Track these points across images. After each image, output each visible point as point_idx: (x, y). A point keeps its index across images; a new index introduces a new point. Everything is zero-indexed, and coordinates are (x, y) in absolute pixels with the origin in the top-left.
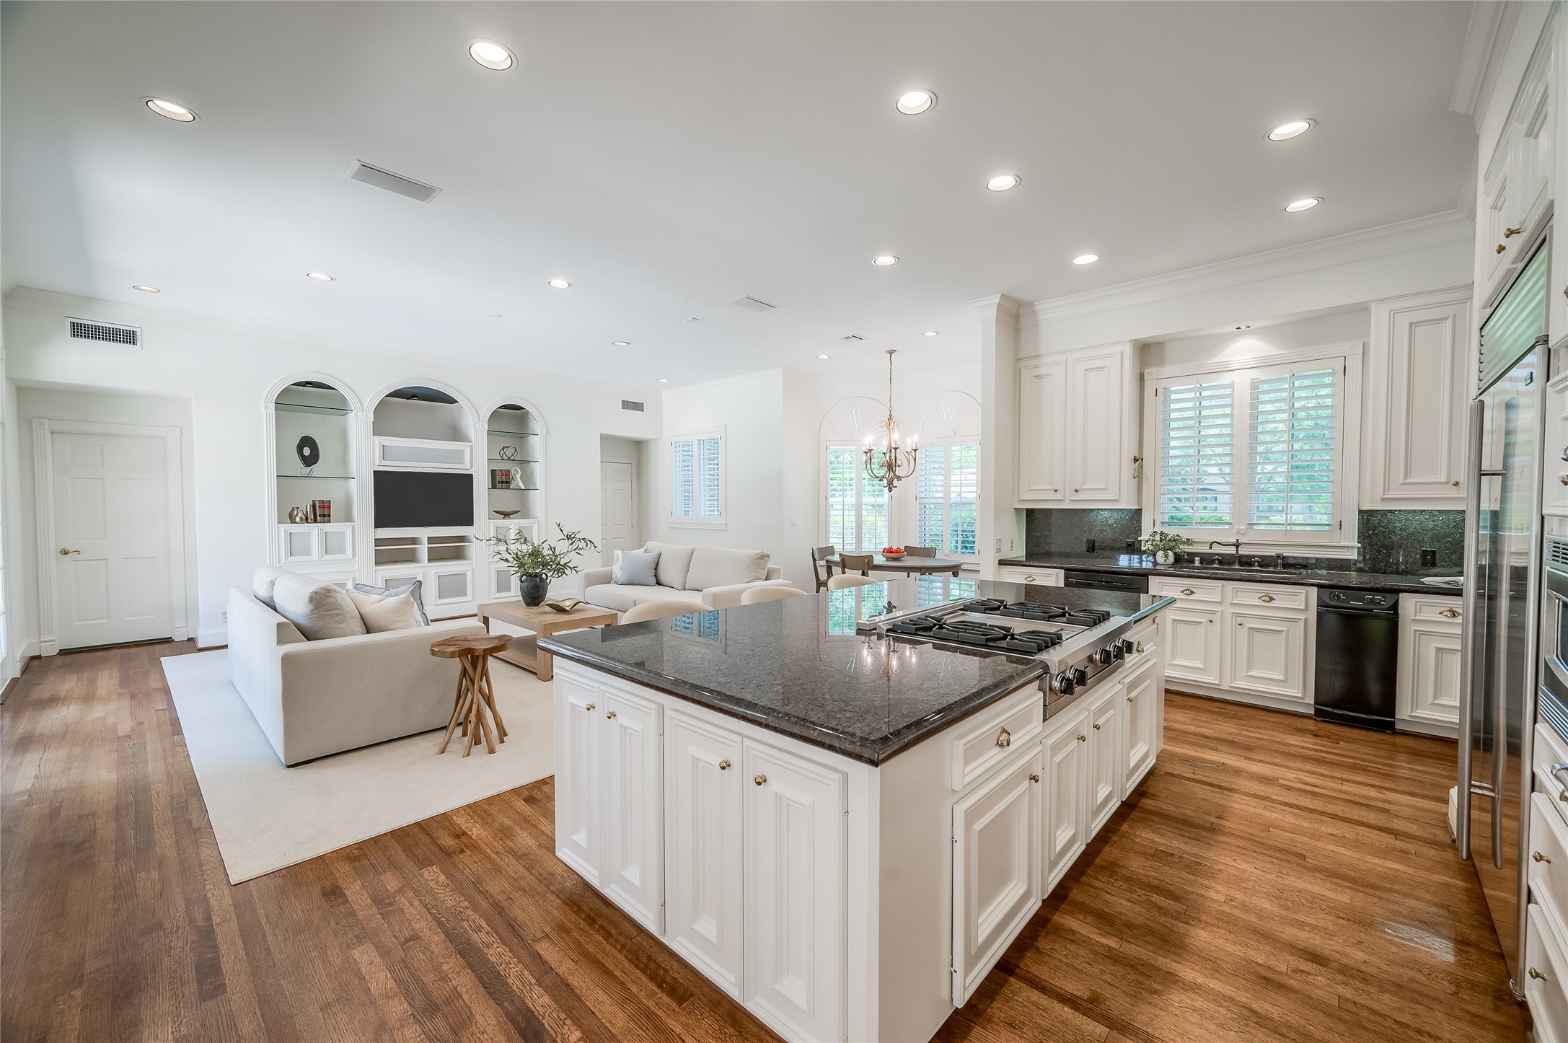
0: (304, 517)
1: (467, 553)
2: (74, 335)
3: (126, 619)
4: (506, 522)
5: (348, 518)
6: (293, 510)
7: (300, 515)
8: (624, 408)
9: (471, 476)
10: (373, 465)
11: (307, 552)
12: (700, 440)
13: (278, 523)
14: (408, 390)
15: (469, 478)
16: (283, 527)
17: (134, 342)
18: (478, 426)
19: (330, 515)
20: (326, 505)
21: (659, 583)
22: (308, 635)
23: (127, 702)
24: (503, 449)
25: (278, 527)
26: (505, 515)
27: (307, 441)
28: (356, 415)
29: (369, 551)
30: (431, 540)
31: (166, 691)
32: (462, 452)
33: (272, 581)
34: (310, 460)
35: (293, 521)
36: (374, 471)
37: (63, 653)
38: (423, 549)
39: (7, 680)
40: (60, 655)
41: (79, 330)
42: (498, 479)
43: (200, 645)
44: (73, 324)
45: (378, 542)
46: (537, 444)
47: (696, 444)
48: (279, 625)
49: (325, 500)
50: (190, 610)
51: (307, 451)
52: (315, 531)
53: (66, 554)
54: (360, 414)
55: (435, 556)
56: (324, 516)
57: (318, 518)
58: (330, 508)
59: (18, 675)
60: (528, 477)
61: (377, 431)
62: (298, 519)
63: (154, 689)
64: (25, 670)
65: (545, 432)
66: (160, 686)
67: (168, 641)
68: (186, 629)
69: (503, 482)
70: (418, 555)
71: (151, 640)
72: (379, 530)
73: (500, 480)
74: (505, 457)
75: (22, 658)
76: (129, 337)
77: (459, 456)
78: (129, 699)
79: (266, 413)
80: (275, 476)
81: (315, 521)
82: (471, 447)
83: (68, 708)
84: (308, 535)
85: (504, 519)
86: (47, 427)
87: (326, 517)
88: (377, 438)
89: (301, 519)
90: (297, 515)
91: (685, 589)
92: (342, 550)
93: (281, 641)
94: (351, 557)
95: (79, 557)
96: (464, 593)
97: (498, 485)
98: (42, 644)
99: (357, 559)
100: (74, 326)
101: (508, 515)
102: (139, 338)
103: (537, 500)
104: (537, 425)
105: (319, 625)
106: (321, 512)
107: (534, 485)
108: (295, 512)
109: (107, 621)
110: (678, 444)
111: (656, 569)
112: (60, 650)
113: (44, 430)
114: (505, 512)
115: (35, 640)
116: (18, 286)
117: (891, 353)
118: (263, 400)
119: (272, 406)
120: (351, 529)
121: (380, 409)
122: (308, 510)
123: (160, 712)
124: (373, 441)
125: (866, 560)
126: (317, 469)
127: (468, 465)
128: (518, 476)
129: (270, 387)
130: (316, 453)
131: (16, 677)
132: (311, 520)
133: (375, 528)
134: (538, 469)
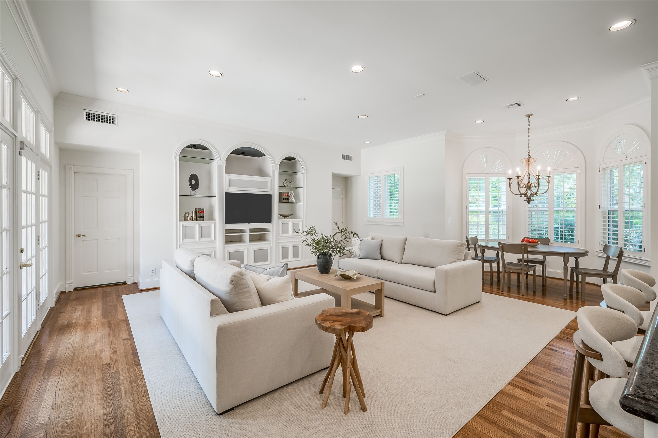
0: (192, 218)
1: (267, 237)
2: (86, 119)
3: (105, 272)
4: (286, 221)
5: (211, 218)
6: (186, 214)
7: (190, 217)
8: (343, 158)
9: (271, 195)
10: (225, 189)
11: (193, 237)
12: (385, 175)
13: (180, 221)
14: (240, 149)
15: (270, 196)
16: (182, 223)
17: (114, 123)
18: (274, 168)
19: (203, 217)
20: (202, 211)
21: (383, 258)
22: (230, 308)
23: (106, 331)
24: (285, 181)
25: (179, 223)
26: (285, 217)
27: (193, 177)
28: (217, 162)
29: (222, 236)
30: (252, 230)
31: (126, 321)
32: (267, 183)
33: (192, 261)
34: (195, 187)
35: (186, 220)
36: (226, 193)
37: (77, 289)
38: (247, 236)
39: (48, 308)
40: (75, 291)
41: (90, 117)
42: (283, 197)
43: (141, 288)
44: (86, 113)
45: (227, 231)
46: (301, 179)
47: (383, 177)
48: (212, 301)
49: (201, 208)
50: (136, 267)
51: (193, 182)
52: (196, 225)
53: (79, 237)
54: (219, 162)
55: (253, 239)
56: (201, 217)
57: (198, 218)
58: (204, 213)
59: (53, 305)
60: (297, 196)
61: (227, 172)
62: (188, 219)
63: (120, 320)
64: (58, 301)
65: (306, 172)
66: (123, 318)
67: (125, 283)
68: (133, 277)
69: (285, 199)
70: (244, 238)
71: (117, 283)
72: (227, 225)
73: (284, 198)
74: (286, 186)
75: (57, 293)
76: (111, 120)
77: (265, 185)
78: (108, 328)
79: (175, 161)
80: (179, 195)
81: (197, 220)
82: (271, 179)
83: (76, 334)
84: (193, 227)
85: (284, 219)
86: (72, 170)
87: (202, 218)
88: (227, 175)
89: (190, 219)
90: (188, 217)
91: (402, 263)
92: (209, 236)
93: (214, 313)
94: (214, 239)
95: (85, 238)
96: (266, 260)
97: (283, 201)
98: (67, 285)
99: (216, 240)
100: (86, 114)
101: (287, 217)
102: (117, 121)
103: (301, 209)
104: (301, 168)
105: (236, 300)
106: (199, 215)
107: (299, 200)
108: (187, 215)
109: (97, 272)
110: (370, 178)
111: (380, 250)
112: (75, 288)
113: (71, 171)
114: (284, 215)
115: (63, 283)
116: (61, 92)
117: (529, 116)
118: (174, 154)
119: (178, 158)
120: (214, 224)
121: (228, 160)
122: (193, 214)
123: (125, 341)
124: (225, 176)
125: (523, 247)
126: (198, 192)
127: (269, 189)
128: (293, 195)
129: (177, 147)
130: (197, 183)
131: (53, 306)
132: (195, 219)
133: (225, 223)
134: (302, 192)
